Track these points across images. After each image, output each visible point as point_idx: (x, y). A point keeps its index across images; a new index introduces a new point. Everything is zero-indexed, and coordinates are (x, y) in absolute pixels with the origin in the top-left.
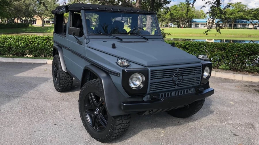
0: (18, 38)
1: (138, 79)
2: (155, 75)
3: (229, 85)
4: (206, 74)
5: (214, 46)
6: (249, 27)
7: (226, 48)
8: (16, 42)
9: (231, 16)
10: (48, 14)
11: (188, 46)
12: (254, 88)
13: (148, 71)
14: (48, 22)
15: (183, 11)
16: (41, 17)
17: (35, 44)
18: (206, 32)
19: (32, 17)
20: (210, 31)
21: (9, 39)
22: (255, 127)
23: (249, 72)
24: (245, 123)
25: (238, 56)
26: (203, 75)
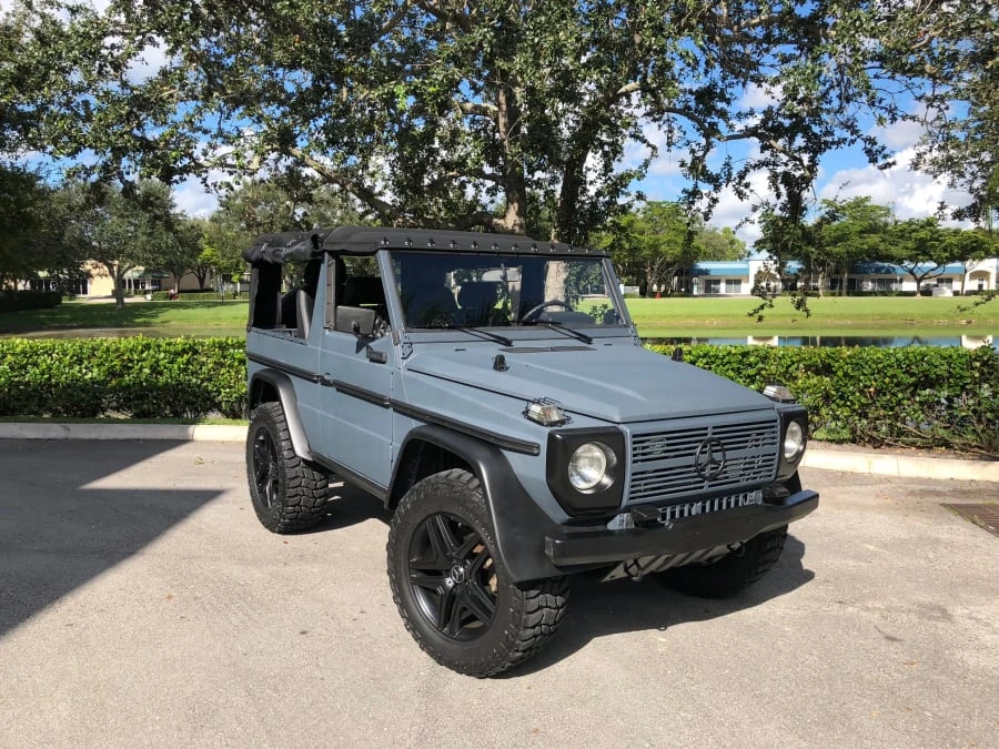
0: (81, 349)
1: (593, 461)
2: (643, 448)
3: (856, 493)
4: (792, 445)
5: (795, 359)
6: (904, 290)
7: (836, 365)
8: (71, 366)
9: (837, 250)
10: (141, 255)
11: (705, 361)
12: (940, 500)
13: (621, 435)
14: (136, 287)
15: (657, 233)
16: (110, 267)
17: (141, 369)
18: (756, 311)
19: (74, 267)
20: (771, 306)
21: (46, 352)
22: (952, 616)
23: (919, 447)
24: (920, 605)
25: (879, 392)
26: (782, 449)
